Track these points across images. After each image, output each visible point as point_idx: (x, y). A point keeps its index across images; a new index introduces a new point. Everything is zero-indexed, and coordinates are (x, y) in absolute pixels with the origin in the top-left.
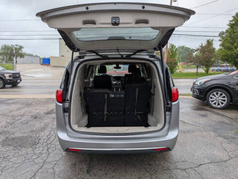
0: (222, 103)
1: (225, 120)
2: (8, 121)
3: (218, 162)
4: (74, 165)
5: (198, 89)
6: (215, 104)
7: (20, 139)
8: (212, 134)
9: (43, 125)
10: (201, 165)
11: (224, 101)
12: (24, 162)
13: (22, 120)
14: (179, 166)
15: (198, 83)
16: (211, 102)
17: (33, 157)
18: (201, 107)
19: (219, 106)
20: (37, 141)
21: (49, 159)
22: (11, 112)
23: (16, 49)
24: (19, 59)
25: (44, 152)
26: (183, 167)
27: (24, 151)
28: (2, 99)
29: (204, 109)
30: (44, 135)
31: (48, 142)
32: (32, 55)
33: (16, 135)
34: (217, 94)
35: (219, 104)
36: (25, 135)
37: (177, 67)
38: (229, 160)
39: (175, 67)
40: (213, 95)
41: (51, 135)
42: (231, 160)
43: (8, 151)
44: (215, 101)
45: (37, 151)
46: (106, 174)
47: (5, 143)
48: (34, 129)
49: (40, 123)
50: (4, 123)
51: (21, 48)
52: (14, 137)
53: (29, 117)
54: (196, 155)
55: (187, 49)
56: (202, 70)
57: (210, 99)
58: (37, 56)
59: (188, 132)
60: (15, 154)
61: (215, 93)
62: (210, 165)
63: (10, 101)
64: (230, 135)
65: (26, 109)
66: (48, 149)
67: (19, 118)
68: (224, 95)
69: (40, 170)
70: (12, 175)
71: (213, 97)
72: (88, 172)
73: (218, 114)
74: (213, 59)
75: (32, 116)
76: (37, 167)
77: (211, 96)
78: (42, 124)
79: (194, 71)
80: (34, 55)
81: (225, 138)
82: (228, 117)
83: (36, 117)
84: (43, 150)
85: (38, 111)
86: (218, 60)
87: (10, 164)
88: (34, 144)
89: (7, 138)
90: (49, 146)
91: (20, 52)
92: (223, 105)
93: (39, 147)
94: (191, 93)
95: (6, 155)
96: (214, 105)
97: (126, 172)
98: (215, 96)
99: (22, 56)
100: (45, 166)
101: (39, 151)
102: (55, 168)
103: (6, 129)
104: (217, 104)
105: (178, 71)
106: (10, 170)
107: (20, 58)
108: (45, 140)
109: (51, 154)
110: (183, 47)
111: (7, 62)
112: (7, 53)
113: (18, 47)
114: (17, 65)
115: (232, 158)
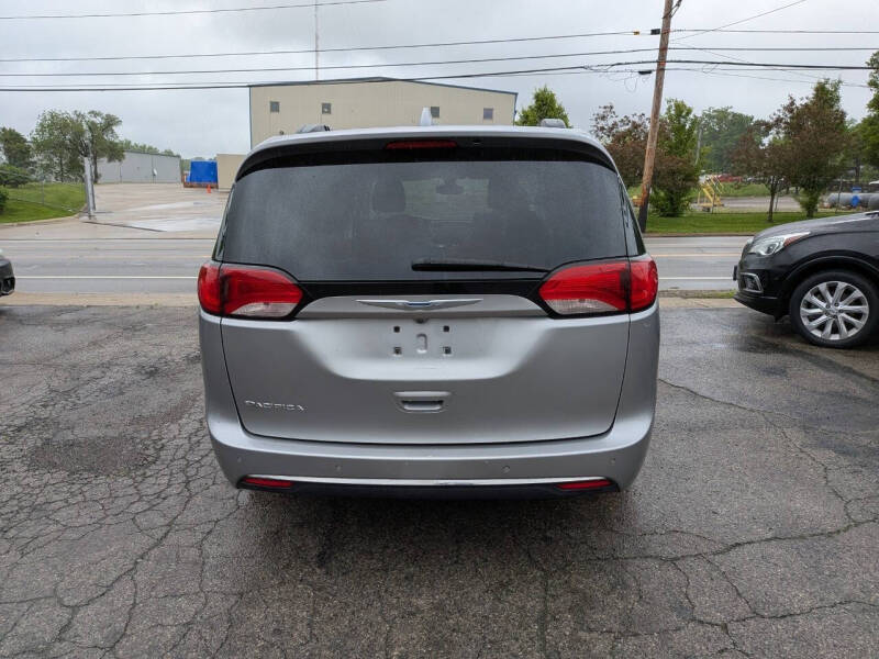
0: (849, 326)
1: (853, 386)
2: (55, 383)
3: (802, 537)
4: (276, 536)
5: (761, 273)
6: (821, 327)
7: (93, 445)
8: (797, 437)
9: (176, 397)
10: (738, 544)
11: (858, 316)
12: (100, 524)
13: (104, 382)
14: (655, 549)
15: (761, 250)
16: (806, 322)
17: (133, 509)
18: (766, 339)
19: (836, 337)
20: (151, 451)
21: (189, 517)
22: (67, 352)
23: (93, 126)
24: (104, 165)
25: (173, 490)
26: (668, 552)
27: (101, 486)
28: (41, 310)
29: (776, 348)
30: (176, 434)
31: (190, 457)
32: (151, 152)
33: (76, 431)
34: (832, 289)
35: (835, 330)
36: (112, 433)
37: (694, 193)
38: (846, 530)
39: (686, 190)
40: (818, 294)
41: (201, 433)
42: (853, 532)
43: (46, 485)
44: (824, 317)
45: (149, 488)
46: (386, 571)
47: (41, 458)
48: (145, 412)
49: (169, 391)
50: (40, 392)
51: (111, 122)
52: (71, 437)
53: (130, 371)
54: (723, 510)
55: (740, 122)
56: (788, 204)
57: (804, 310)
58: (169, 154)
59: (704, 429)
60: (73, 495)
61: (823, 287)
62: (771, 549)
63: (66, 317)
64: (866, 441)
65: (122, 341)
66: (187, 483)
67: (97, 373)
68: (858, 293)
69: (155, 552)
70: (55, 567)
71: (816, 300)
72: (322, 560)
73: (830, 366)
74: (838, 160)
75: (140, 369)
76: (146, 541)
77: (809, 297)
78: (171, 396)
79: (761, 205)
80: (161, 150)
81: (843, 451)
82: (867, 378)
83: (153, 373)
84: (169, 485)
85: (164, 351)
86: (858, 163)
87: (53, 528)
88: (141, 463)
89: (47, 442)
90: (192, 472)
91: (108, 137)
92: (853, 332)
93: (157, 475)
94: (735, 286)
95: (41, 500)
96: (818, 334)
97: (456, 562)
98: (823, 299)
99: (116, 152)
100: (173, 538)
101: (156, 489)
102: (206, 545)
103: (44, 413)
104: (829, 329)
105: (697, 207)
106: (52, 549)
107: (110, 161)
108: (181, 453)
109: (198, 500)
110: (722, 115)
111: (61, 176)
112: (62, 144)
113: (98, 120)
114: (96, 187)
115: (857, 524)
